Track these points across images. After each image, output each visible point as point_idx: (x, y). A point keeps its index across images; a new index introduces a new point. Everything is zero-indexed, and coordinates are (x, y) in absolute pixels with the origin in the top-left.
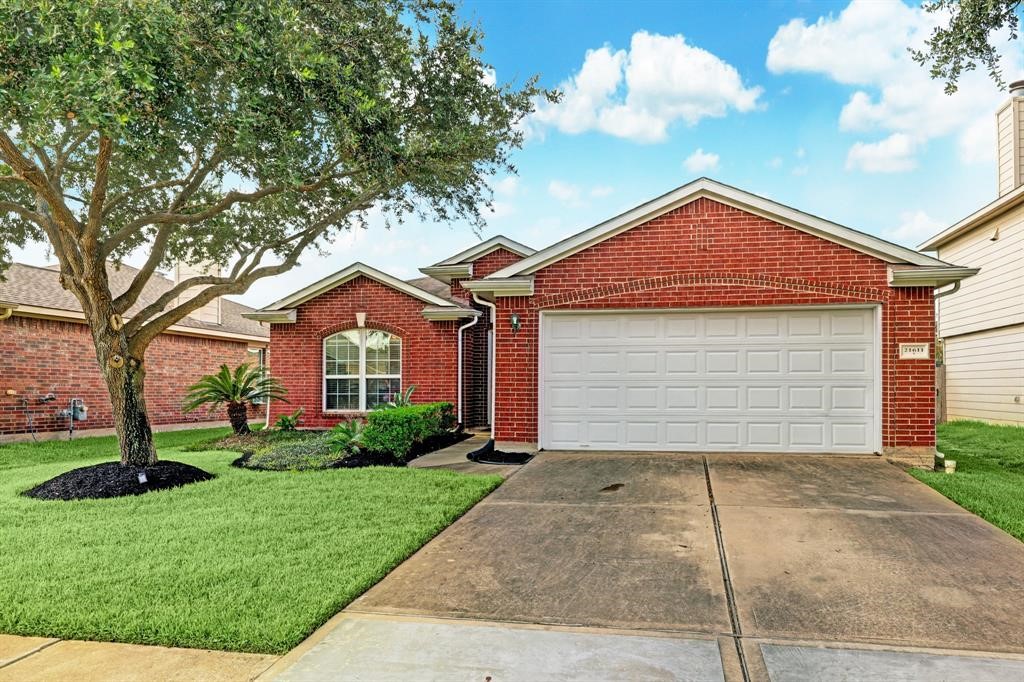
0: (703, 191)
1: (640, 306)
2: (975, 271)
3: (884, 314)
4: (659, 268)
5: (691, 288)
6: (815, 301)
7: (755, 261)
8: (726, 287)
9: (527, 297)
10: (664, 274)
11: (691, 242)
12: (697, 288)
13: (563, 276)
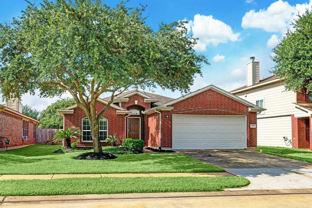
0: (211, 88)
1: (196, 114)
2: (266, 109)
3: (247, 118)
4: (201, 105)
5: (208, 110)
6: (234, 114)
7: (221, 105)
8: (215, 110)
9: (169, 111)
10: (202, 107)
11: (208, 99)
12: (209, 110)
13: (178, 106)
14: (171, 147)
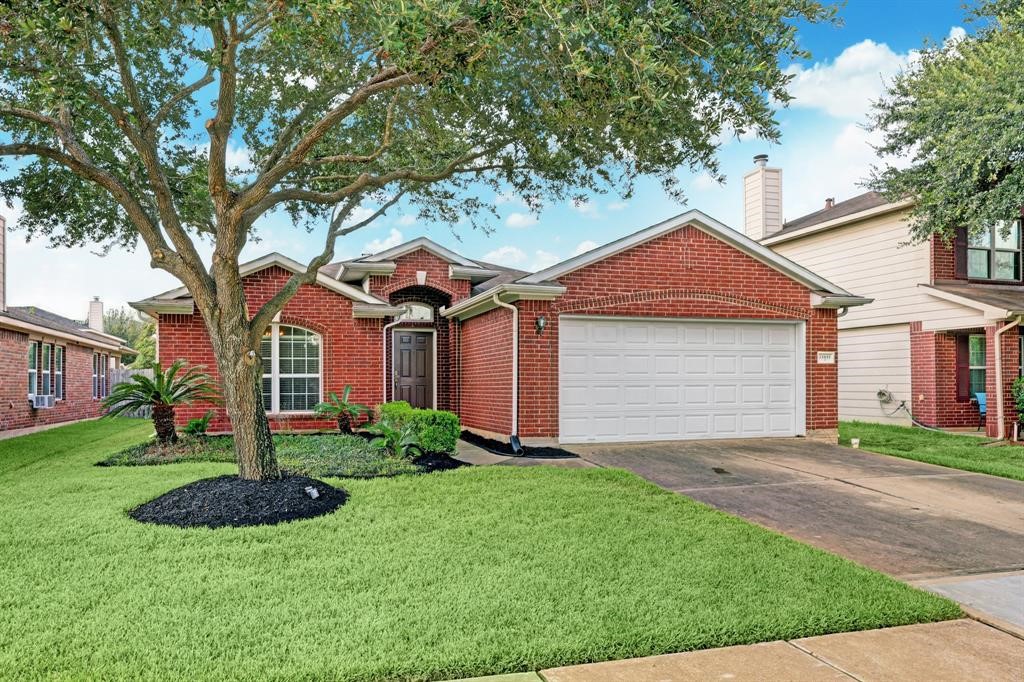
0: (694, 221)
1: (643, 314)
2: (871, 301)
3: (808, 329)
4: (658, 283)
5: (681, 302)
6: (766, 317)
7: (726, 282)
8: (706, 302)
9: (549, 302)
10: (661, 288)
11: (681, 262)
12: (686, 302)
13: (580, 284)
14: (555, 434)
